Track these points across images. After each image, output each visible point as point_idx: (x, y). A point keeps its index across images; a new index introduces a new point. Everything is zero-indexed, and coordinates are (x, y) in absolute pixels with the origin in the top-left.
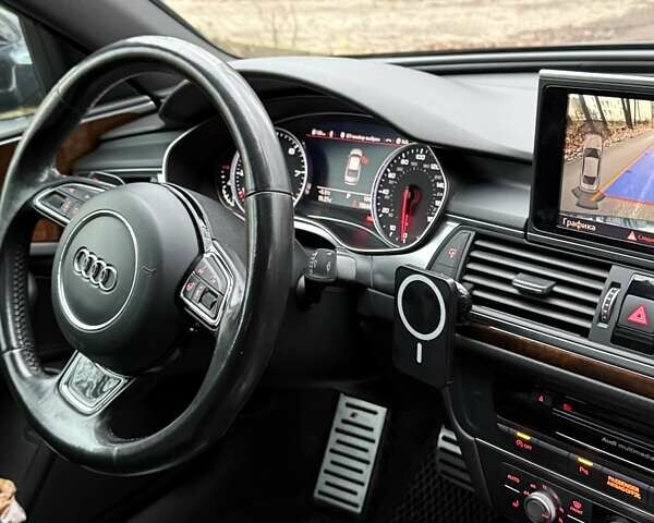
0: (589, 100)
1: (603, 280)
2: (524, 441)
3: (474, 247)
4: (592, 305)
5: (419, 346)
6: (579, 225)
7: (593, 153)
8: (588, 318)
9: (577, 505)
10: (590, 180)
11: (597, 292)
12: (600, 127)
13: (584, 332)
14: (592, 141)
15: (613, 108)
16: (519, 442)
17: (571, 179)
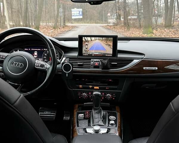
0: (86, 38)
1: (90, 61)
2: (81, 87)
3: (69, 61)
4: (90, 64)
5: (67, 74)
6: (85, 55)
7: (87, 45)
8: (90, 66)
9: (90, 93)
10: (87, 48)
11: (90, 63)
12: (88, 41)
13: (89, 68)
14: (87, 43)
15: (89, 39)
16: (80, 87)
17: (84, 49)
